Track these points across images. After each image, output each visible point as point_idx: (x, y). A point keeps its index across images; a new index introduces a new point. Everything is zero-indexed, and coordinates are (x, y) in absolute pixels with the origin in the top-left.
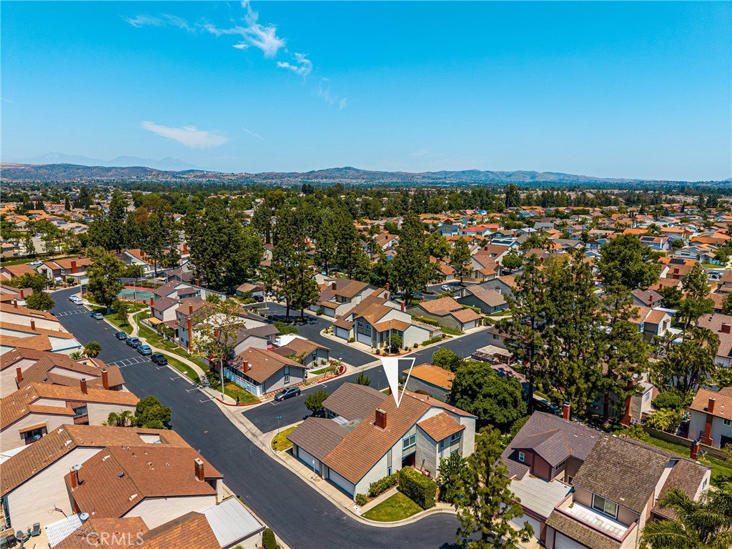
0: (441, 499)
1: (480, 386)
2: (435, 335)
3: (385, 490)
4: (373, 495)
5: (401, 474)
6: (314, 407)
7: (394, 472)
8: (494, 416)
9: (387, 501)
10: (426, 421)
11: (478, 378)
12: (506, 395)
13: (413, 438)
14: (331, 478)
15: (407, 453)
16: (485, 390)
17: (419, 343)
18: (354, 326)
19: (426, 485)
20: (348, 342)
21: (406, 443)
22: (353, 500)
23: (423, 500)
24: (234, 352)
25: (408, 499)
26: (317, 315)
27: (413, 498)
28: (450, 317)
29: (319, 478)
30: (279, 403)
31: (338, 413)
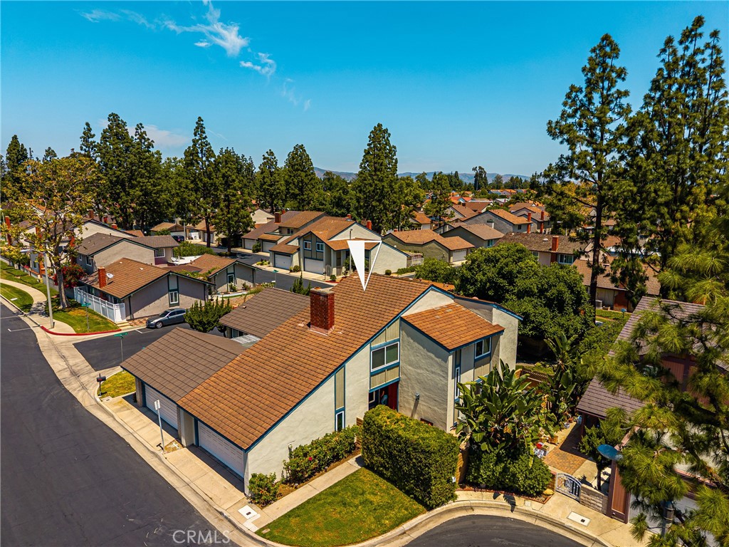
0: (468, 481)
1: (510, 277)
2: (414, 263)
3: (328, 465)
4: (297, 478)
5: (367, 425)
6: (200, 322)
7: (350, 423)
8: (542, 327)
9: (331, 492)
10: (420, 314)
11: (507, 265)
12: (562, 287)
13: (393, 347)
14: (203, 443)
15: (381, 381)
16: (521, 283)
17: (394, 270)
18: (299, 249)
19: (434, 445)
20: (291, 271)
21: (377, 357)
22: (242, 490)
23: (426, 484)
24: (94, 264)
25: (384, 484)
26: (254, 252)
27: (398, 479)
28: (433, 245)
29: (175, 445)
30: (153, 331)
31: (246, 330)
